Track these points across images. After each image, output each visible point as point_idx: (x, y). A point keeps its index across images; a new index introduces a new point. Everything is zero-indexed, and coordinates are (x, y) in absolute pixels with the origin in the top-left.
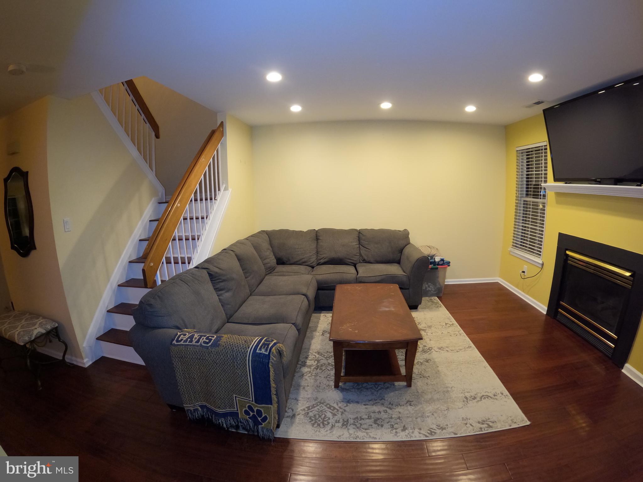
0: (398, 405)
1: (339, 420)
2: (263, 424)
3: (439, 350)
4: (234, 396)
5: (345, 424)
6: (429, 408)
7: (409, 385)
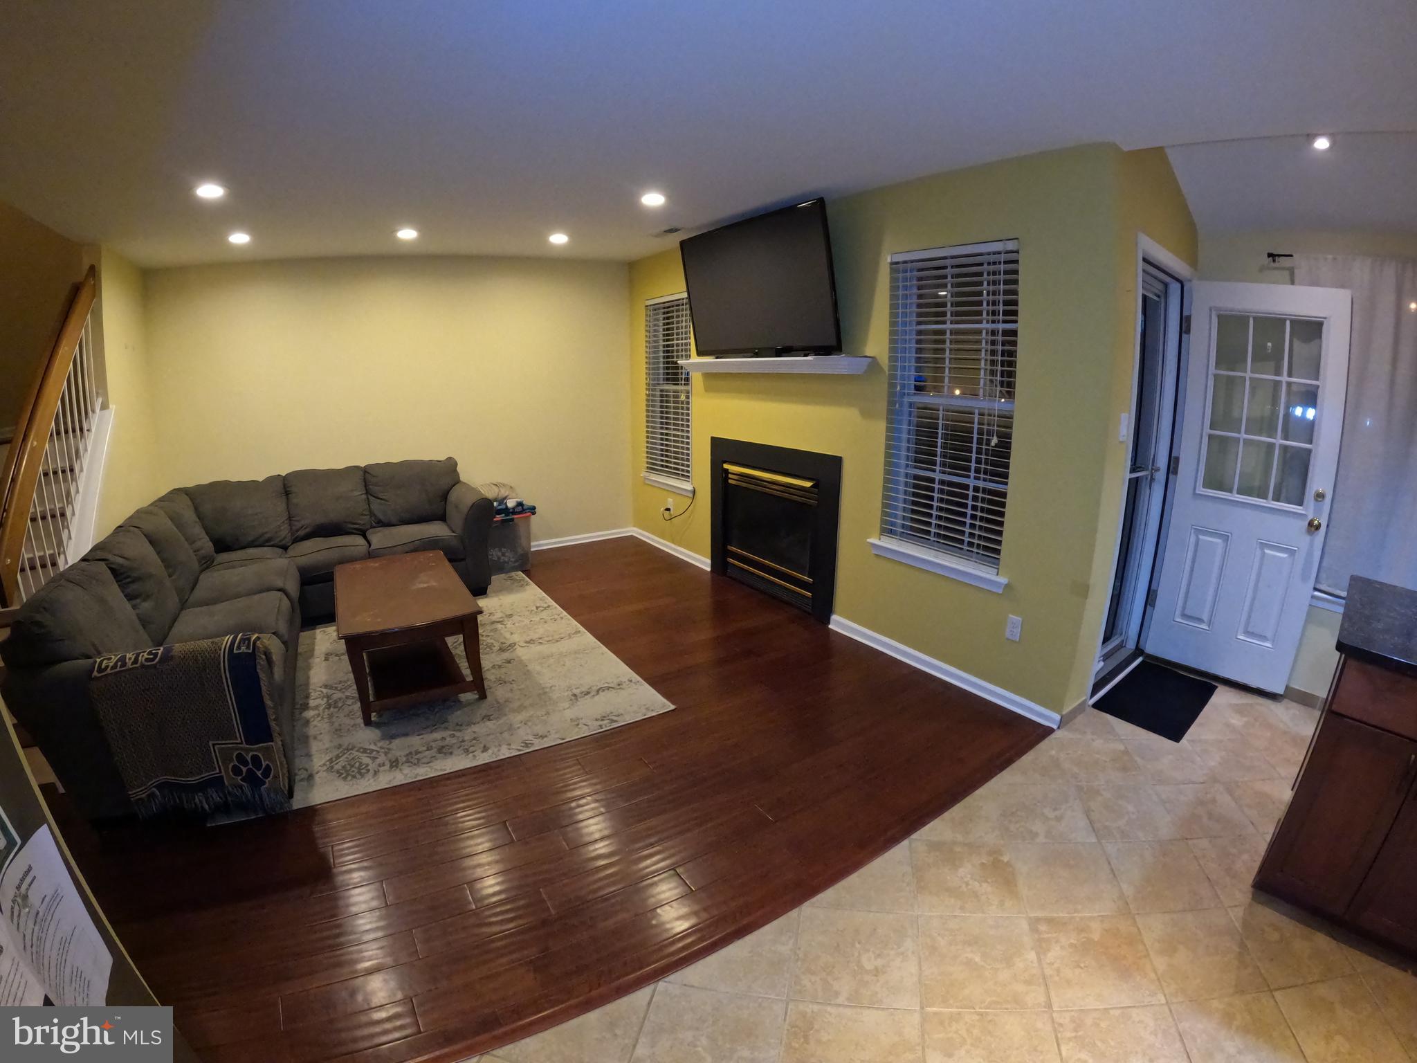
0: (470, 724)
1: (384, 763)
2: (267, 781)
3: (528, 645)
4: (211, 743)
5: (395, 764)
6: (517, 718)
7: (483, 696)
